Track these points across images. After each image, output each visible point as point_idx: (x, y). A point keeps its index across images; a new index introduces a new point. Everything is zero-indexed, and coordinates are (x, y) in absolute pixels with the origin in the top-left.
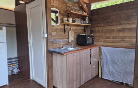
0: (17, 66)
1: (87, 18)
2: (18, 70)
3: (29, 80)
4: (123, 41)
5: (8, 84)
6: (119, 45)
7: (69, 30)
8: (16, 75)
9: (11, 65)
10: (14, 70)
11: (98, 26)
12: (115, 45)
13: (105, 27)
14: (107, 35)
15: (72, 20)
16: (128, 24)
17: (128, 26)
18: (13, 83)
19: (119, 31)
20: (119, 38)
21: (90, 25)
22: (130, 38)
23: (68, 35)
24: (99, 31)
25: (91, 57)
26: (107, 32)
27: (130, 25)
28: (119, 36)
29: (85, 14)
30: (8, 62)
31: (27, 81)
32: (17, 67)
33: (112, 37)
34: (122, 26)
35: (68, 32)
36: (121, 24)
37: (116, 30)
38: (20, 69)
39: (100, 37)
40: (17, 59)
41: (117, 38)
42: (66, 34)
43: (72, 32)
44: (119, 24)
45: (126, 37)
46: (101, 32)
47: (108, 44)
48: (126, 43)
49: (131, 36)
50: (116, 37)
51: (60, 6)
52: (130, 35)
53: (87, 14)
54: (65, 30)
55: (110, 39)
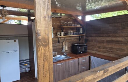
0: (29, 65)
1: (81, 29)
2: (29, 69)
3: (34, 78)
4: (111, 52)
5: (20, 80)
6: (108, 55)
7: (63, 41)
8: (28, 72)
9: (25, 65)
10: (26, 69)
11: (91, 36)
12: (105, 55)
13: (97, 37)
14: (99, 45)
15: (64, 34)
16: (115, 36)
17: (115, 38)
18: (23, 79)
19: (108, 42)
20: (108, 49)
21: (84, 35)
22: (117, 50)
23: (62, 45)
24: (92, 40)
25: (79, 65)
26: (98, 42)
27: (117, 38)
28: (108, 47)
29: (79, 26)
30: (20, 63)
31: (33, 79)
32: (29, 67)
33: (102, 47)
34: (111, 38)
35: (62, 42)
36: (109, 36)
37: (105, 41)
38: (30, 68)
39: (93, 46)
40: (29, 61)
41: (106, 49)
42: (60, 44)
43: (66, 42)
44: (108, 36)
45: (114, 48)
46: (93, 41)
47: (99, 53)
48: (114, 54)
49: (118, 49)
50: (106, 47)
51: (55, 23)
52: (118, 47)
53: (81, 26)
54: (59, 41)
55: (101, 48)
